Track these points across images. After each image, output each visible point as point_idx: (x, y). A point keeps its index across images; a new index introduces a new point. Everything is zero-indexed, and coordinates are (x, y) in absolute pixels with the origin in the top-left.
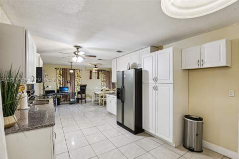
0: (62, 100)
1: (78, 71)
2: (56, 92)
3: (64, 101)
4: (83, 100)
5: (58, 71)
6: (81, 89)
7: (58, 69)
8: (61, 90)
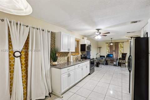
0: (109, 62)
1: (121, 43)
2: (106, 57)
3: (111, 63)
4: (124, 65)
5: (107, 45)
6: (122, 56)
7: (107, 43)
8: (108, 56)
